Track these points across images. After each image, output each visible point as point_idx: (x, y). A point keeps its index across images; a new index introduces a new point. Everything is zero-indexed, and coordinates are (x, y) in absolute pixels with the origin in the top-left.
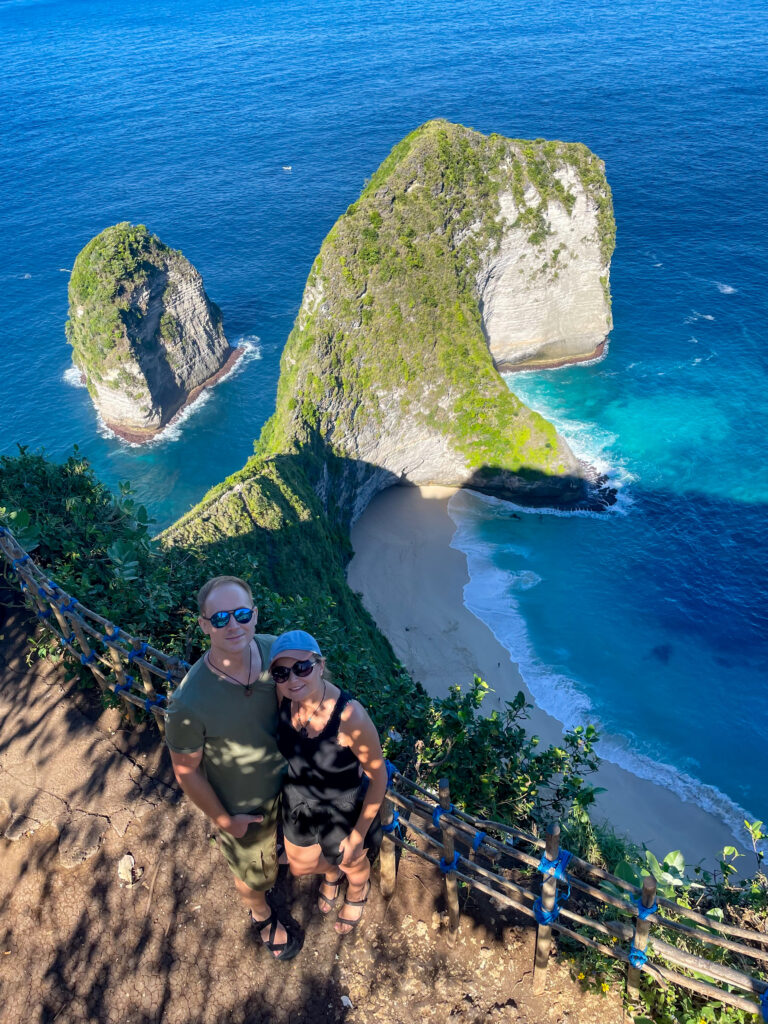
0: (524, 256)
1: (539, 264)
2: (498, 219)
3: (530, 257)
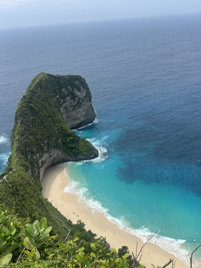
0: (71, 102)
2: (63, 94)
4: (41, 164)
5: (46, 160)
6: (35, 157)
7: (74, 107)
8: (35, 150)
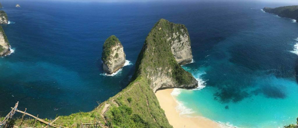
0: (178, 45)
1: (180, 46)
2: (173, 37)
3: (179, 45)
4: (155, 85)
5: (158, 83)
6: (151, 79)
7: (180, 48)
8: (153, 72)
